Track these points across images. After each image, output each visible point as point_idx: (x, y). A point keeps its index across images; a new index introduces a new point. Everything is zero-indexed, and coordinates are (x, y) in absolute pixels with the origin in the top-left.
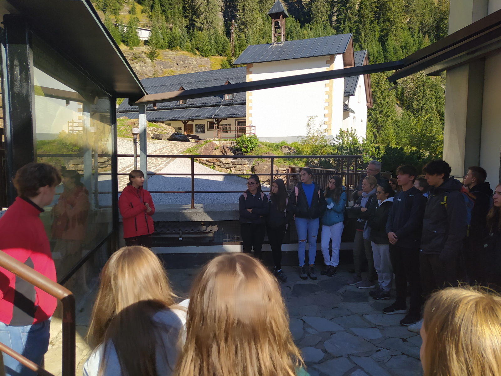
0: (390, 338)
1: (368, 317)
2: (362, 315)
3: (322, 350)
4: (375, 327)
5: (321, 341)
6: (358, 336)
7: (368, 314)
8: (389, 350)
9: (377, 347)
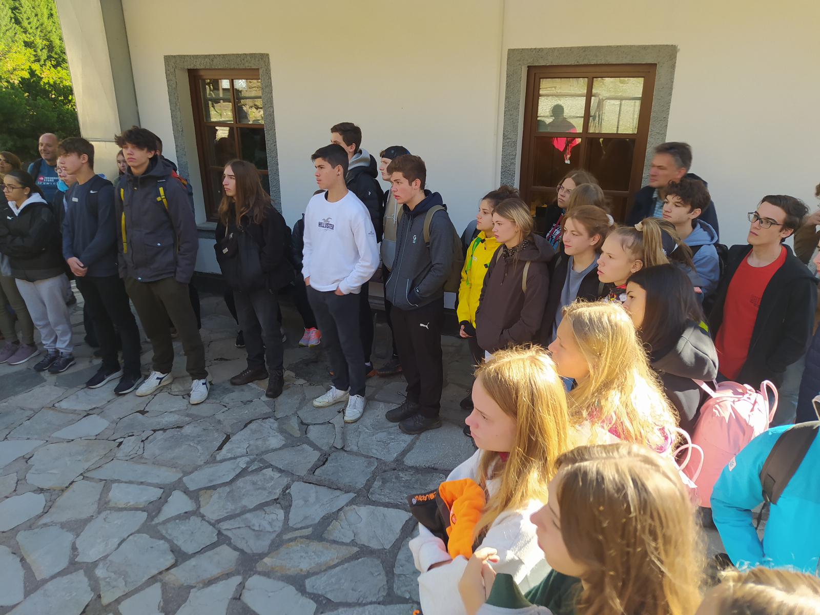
0: (121, 419)
1: (64, 405)
2: (53, 406)
3: (34, 491)
4: (88, 415)
5: (18, 480)
6: (73, 440)
7: (61, 401)
8: (133, 435)
9: (115, 440)
